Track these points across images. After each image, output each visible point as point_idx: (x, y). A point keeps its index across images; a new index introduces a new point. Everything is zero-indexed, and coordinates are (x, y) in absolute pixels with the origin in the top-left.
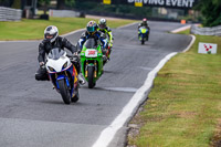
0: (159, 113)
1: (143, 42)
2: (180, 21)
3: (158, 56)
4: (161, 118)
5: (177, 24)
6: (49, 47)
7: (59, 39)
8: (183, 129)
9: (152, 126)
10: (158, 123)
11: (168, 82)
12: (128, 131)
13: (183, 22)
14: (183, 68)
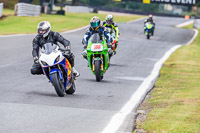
0: (165, 100)
1: (148, 37)
2: (184, 17)
3: (163, 48)
4: (167, 104)
5: (182, 19)
6: (42, 41)
7: (52, 34)
8: (187, 115)
9: (158, 112)
10: (163, 110)
11: (173, 72)
12: (136, 116)
13: (187, 17)
14: (187, 60)
